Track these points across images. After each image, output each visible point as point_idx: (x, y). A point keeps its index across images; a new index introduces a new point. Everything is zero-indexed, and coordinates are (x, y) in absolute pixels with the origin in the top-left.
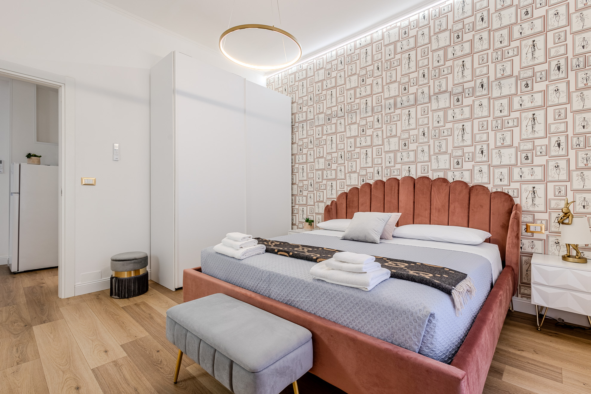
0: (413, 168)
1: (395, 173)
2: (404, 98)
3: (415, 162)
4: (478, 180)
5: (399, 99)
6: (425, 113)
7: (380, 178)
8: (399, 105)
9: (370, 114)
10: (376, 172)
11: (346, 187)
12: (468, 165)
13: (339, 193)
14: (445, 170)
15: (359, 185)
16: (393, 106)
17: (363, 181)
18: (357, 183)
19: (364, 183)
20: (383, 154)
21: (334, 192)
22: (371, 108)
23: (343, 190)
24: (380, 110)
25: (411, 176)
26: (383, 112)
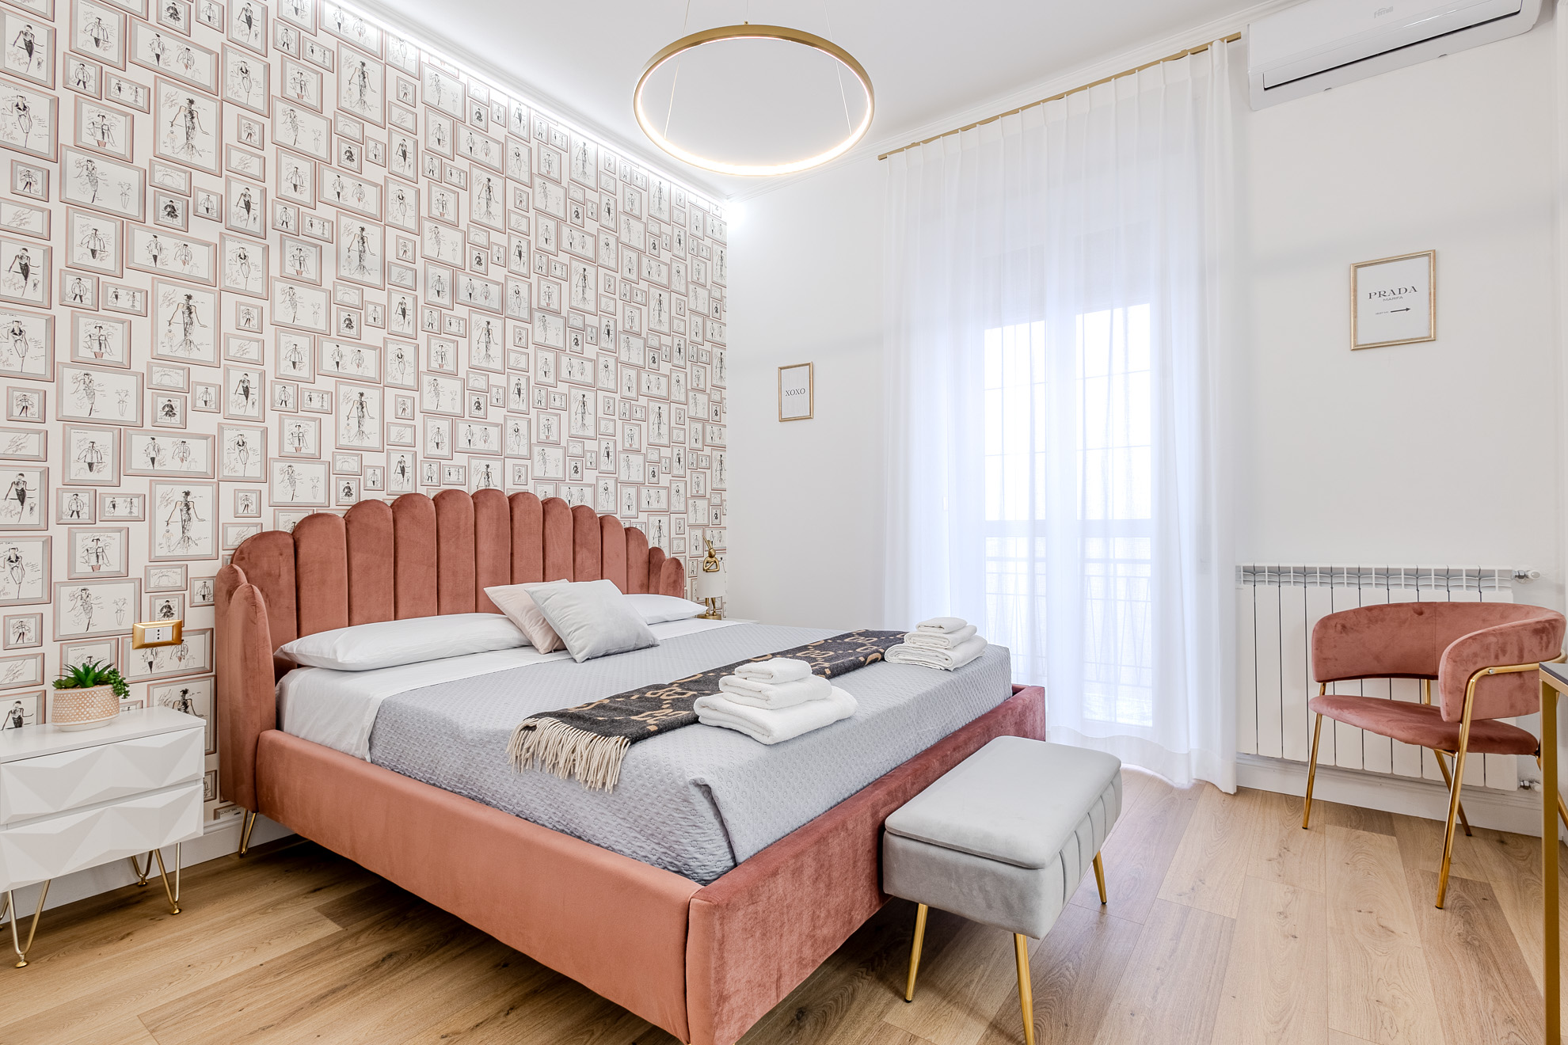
0: (496, 466)
1: (454, 478)
2: (476, 283)
3: (500, 454)
4: (603, 507)
5: (463, 280)
6: (522, 343)
7: (408, 489)
8: (463, 296)
9: (375, 278)
10: (394, 467)
11: (267, 512)
12: (590, 476)
13: (235, 536)
14: (557, 482)
15: (333, 505)
16: (447, 289)
17: (349, 494)
18: (321, 499)
19: (353, 500)
20: (419, 416)
21: (202, 530)
22: (378, 259)
23: (256, 525)
24: (409, 282)
25: (492, 487)
26: (420, 292)
